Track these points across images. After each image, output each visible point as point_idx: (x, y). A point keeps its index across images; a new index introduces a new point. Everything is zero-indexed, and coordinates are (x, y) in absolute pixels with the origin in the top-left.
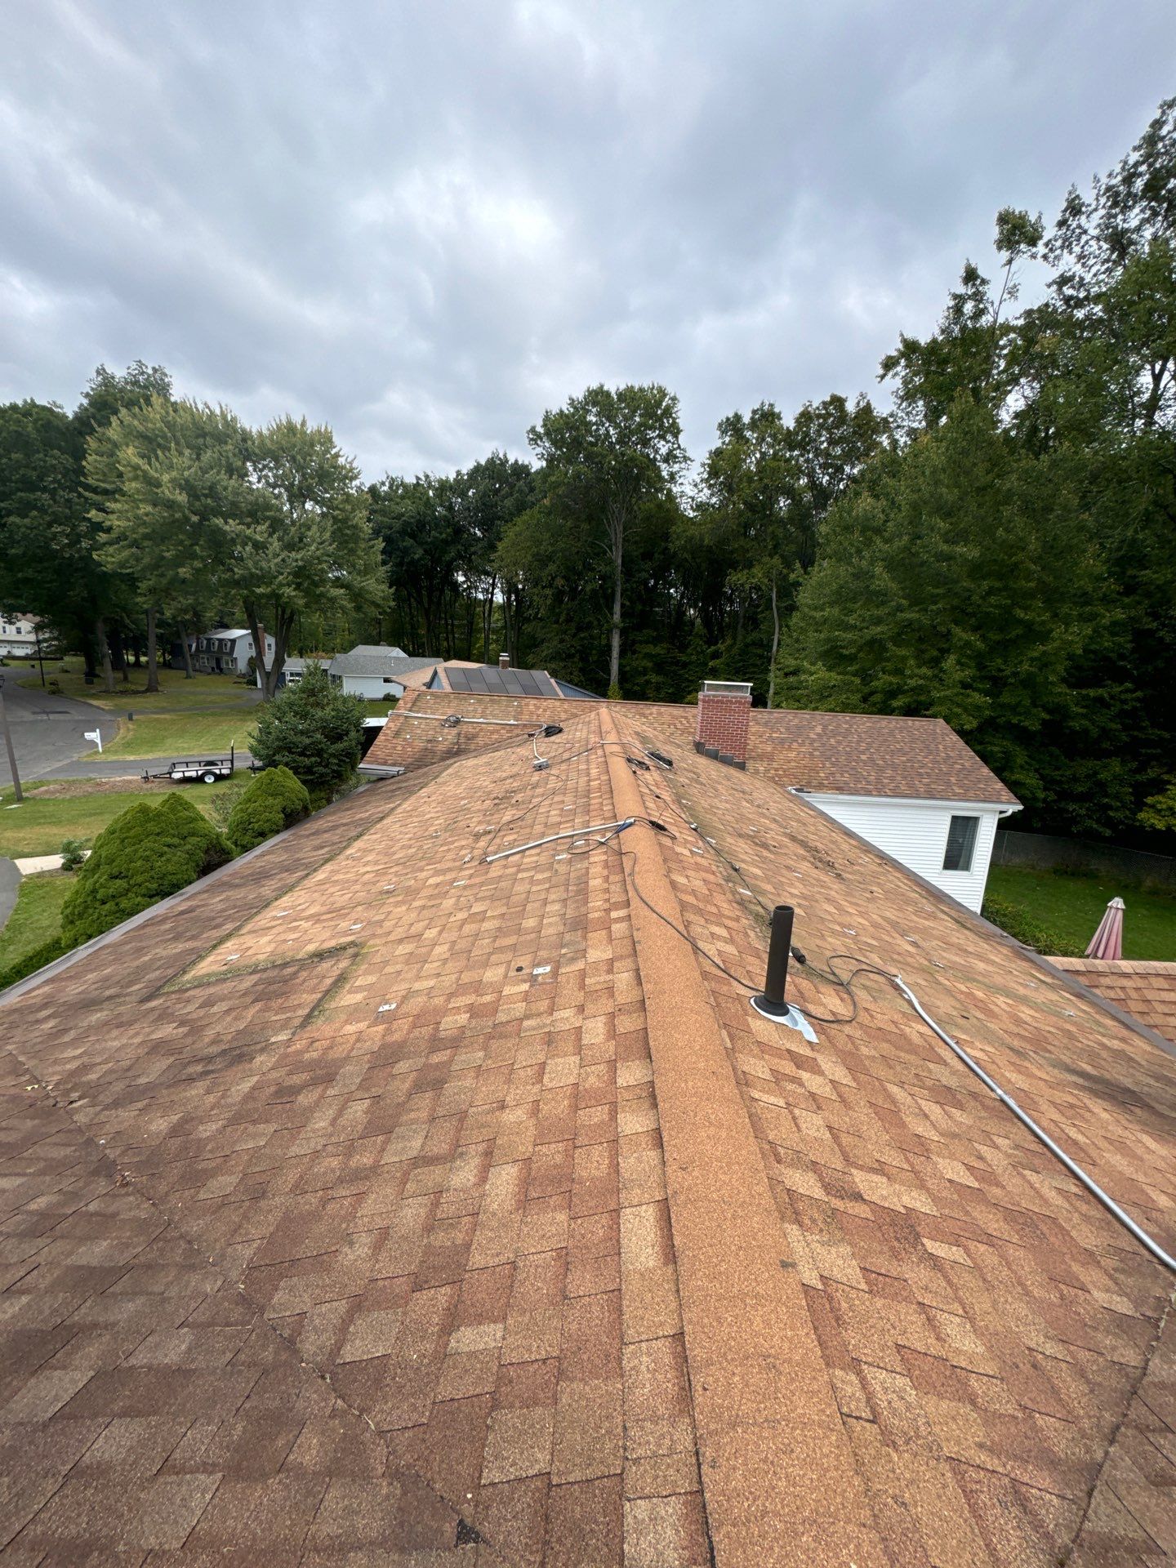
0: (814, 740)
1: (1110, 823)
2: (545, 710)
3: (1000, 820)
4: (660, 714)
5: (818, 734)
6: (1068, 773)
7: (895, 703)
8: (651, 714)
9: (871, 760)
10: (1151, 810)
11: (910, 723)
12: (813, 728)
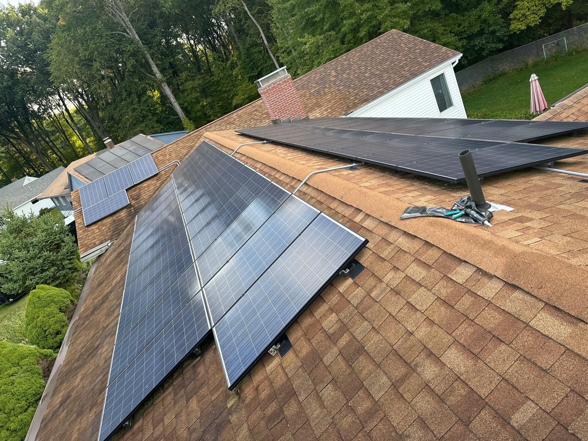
0: (335, 82)
1: (500, 40)
2: (170, 155)
3: (454, 68)
4: (240, 117)
5: (335, 76)
6: (466, 24)
7: (362, 34)
8: (235, 120)
9: (372, 74)
10: (515, 21)
11: (378, 41)
12: (330, 74)
